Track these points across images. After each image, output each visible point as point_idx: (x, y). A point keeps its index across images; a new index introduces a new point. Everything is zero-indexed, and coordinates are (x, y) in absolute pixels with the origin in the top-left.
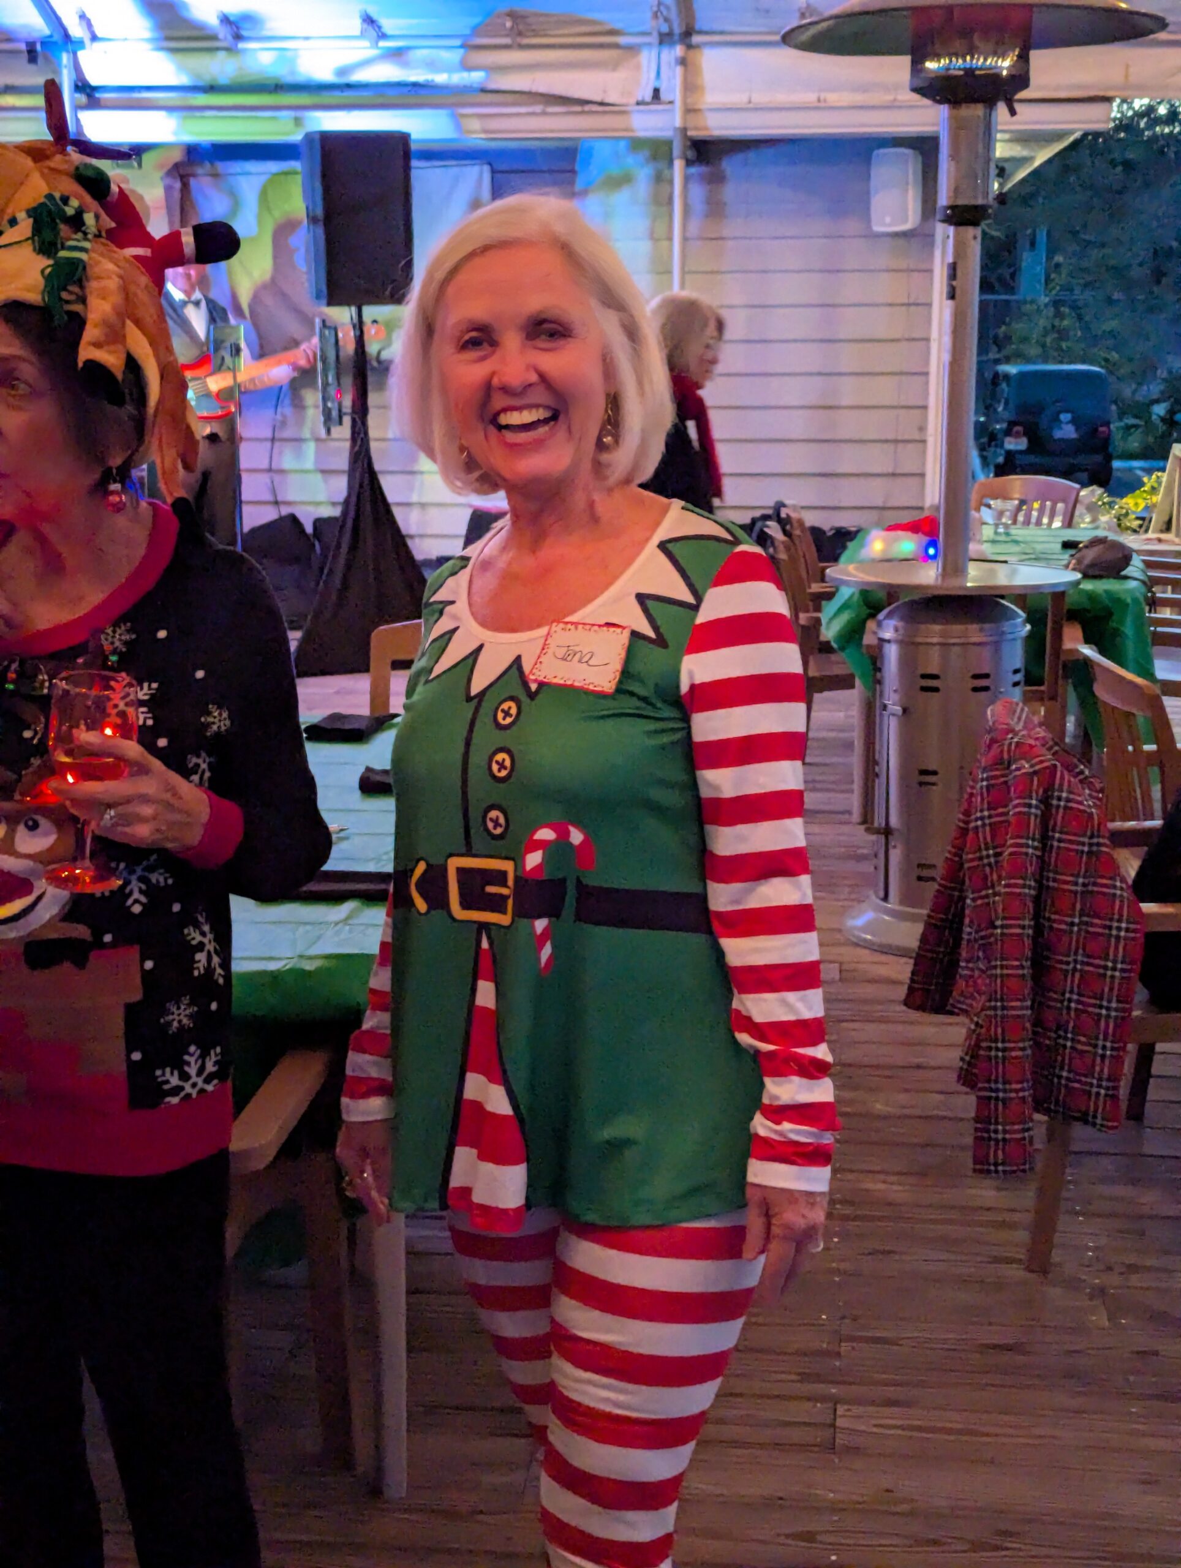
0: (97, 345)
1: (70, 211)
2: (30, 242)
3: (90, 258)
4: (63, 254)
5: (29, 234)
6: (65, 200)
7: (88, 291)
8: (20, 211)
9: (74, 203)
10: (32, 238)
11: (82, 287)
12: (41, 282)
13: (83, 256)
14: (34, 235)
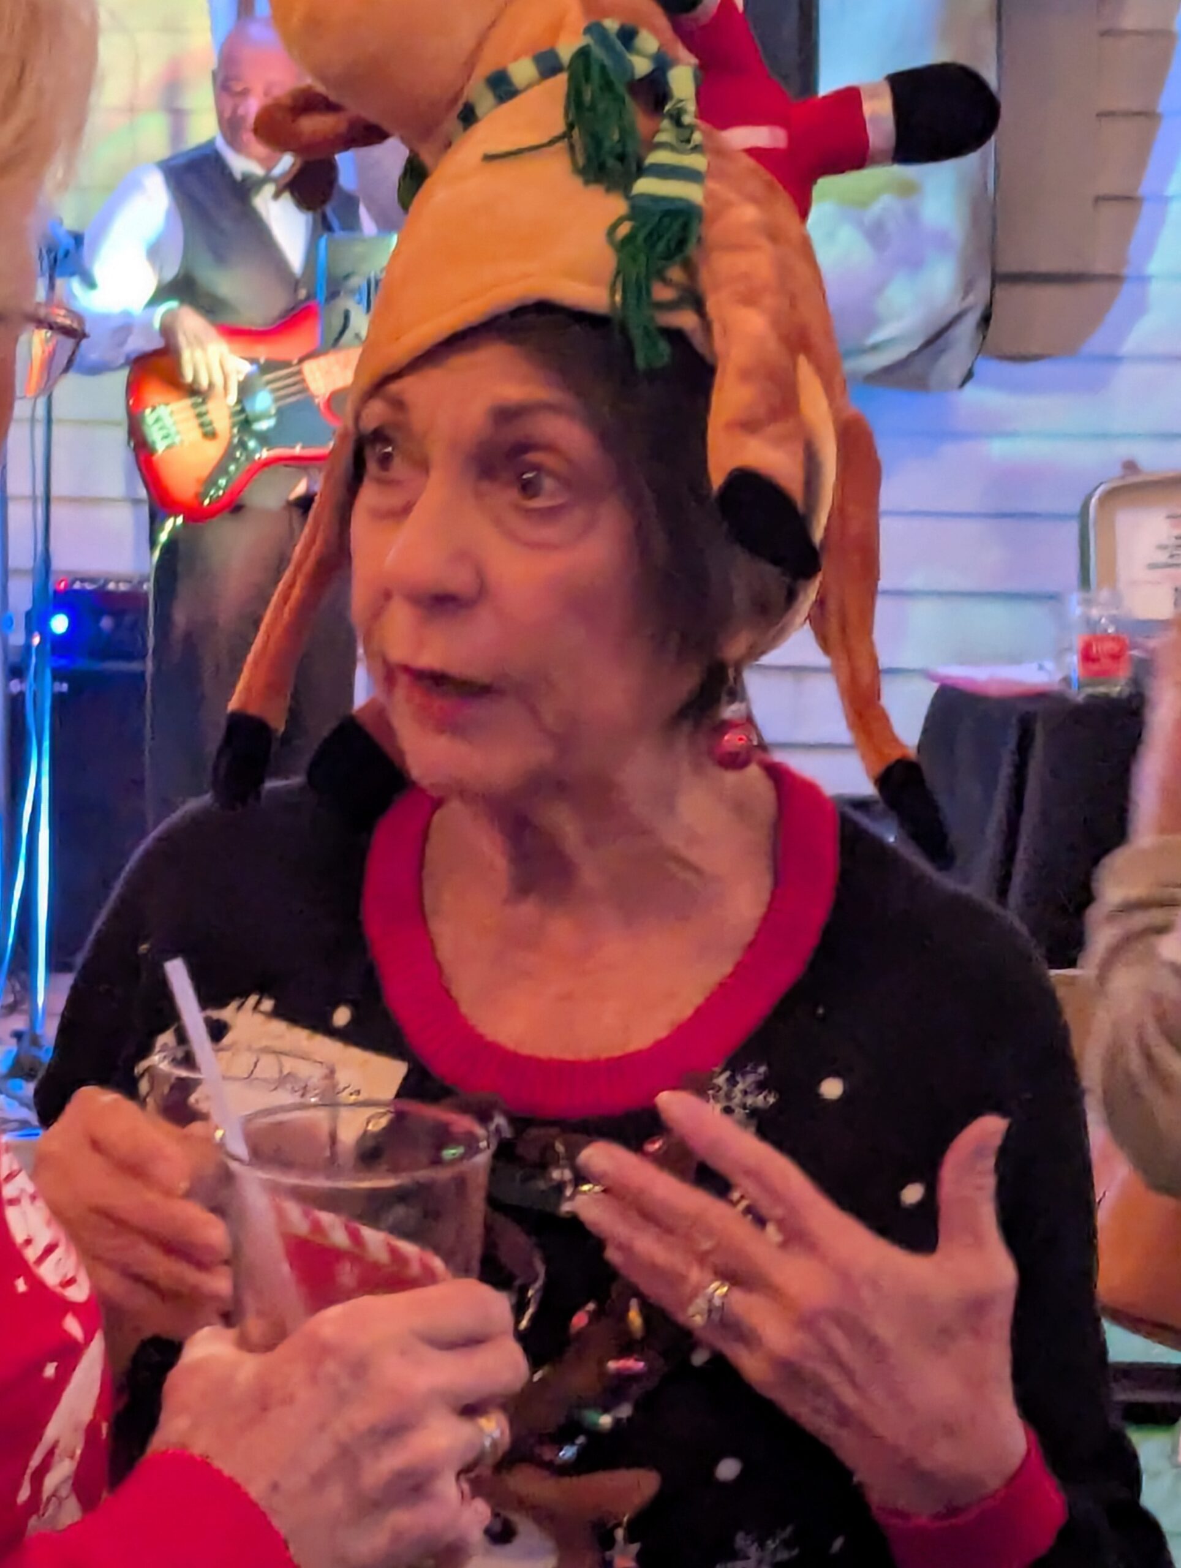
0: (749, 426)
1: (642, 66)
2: (562, 145)
3: (709, 196)
4: (645, 186)
5: (560, 127)
6: (628, 36)
7: (705, 278)
8: (516, 58)
9: (648, 42)
10: (566, 135)
11: (690, 268)
12: (607, 260)
13: (691, 192)
14: (571, 126)
